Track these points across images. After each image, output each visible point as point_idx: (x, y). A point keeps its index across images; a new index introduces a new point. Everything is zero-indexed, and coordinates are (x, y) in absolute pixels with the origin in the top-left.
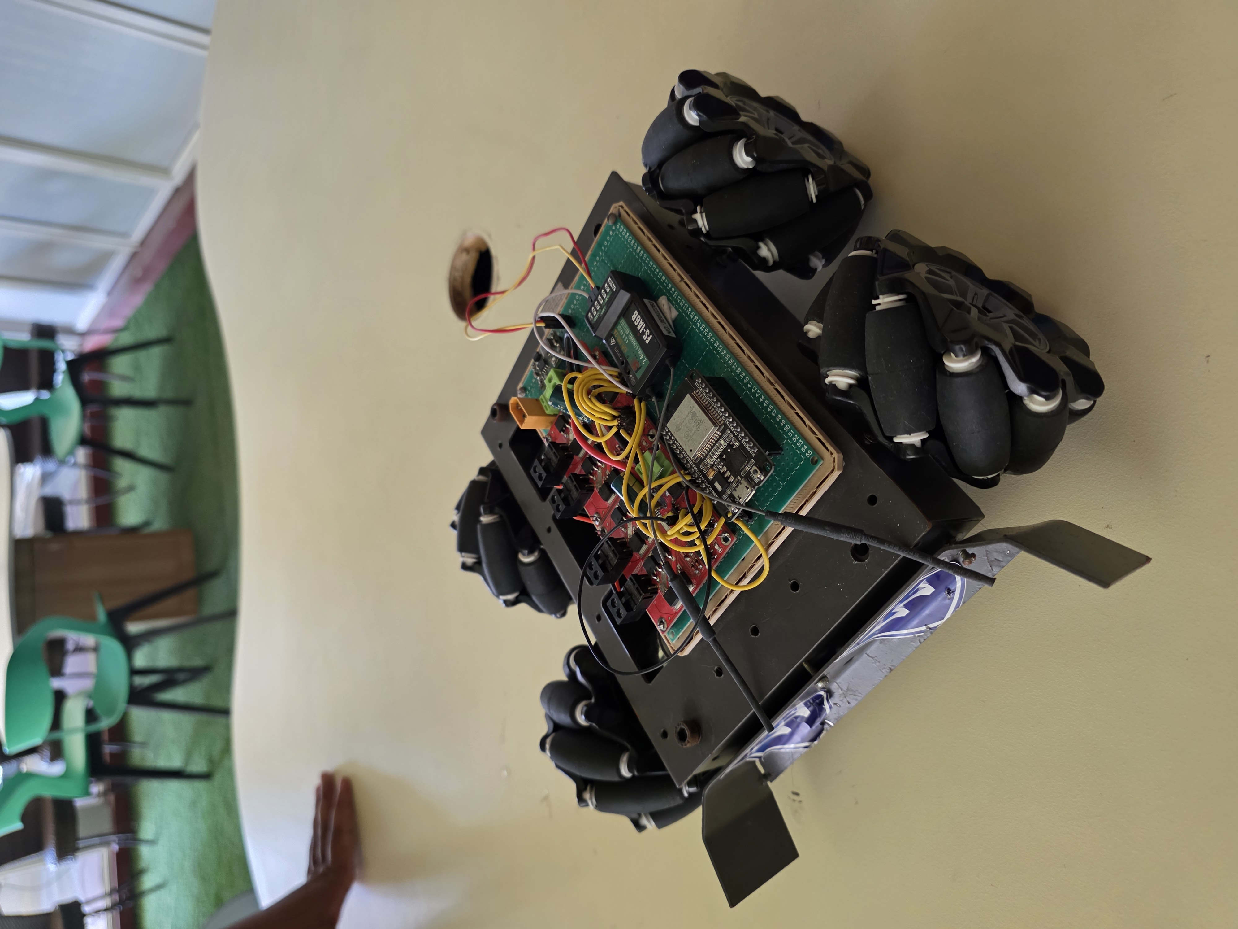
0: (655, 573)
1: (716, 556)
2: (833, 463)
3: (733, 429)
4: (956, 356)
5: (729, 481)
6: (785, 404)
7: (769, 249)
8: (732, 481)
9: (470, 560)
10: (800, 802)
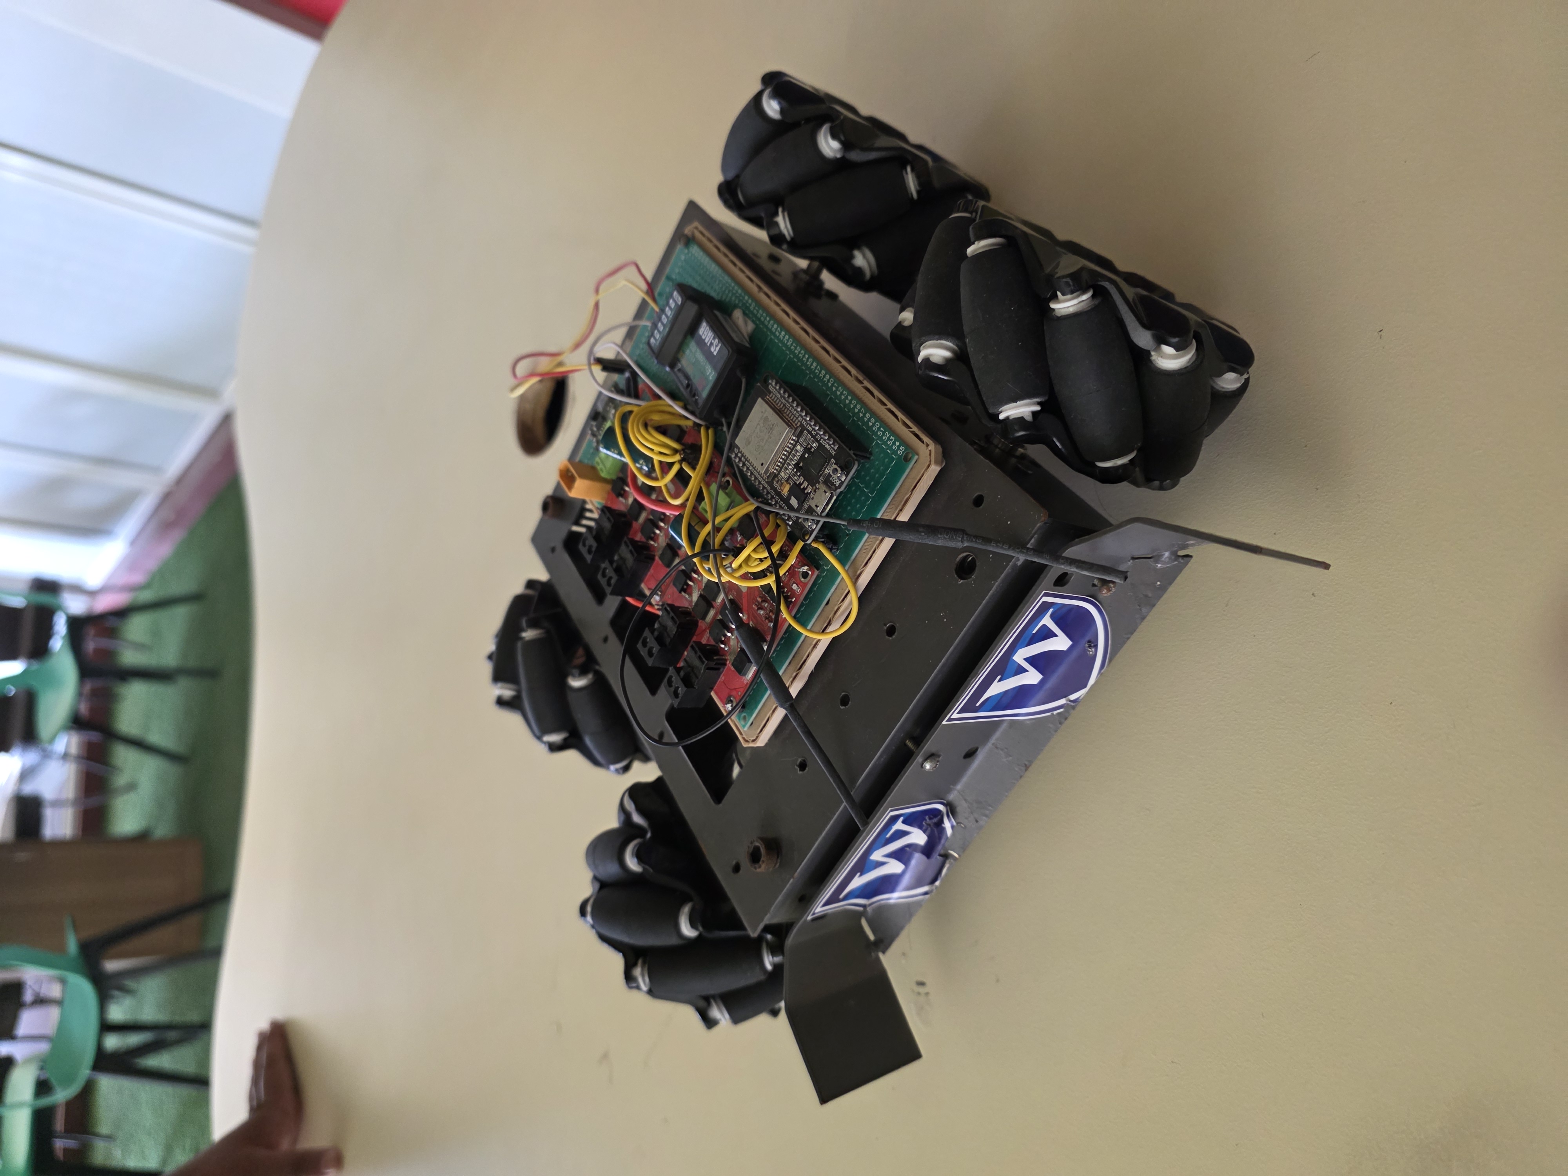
0: (723, 639)
1: (794, 599)
2: (929, 456)
3: (810, 429)
4: (1063, 294)
5: (806, 492)
6: (876, 401)
7: (864, 256)
8: (809, 492)
9: (507, 692)
10: (927, 994)
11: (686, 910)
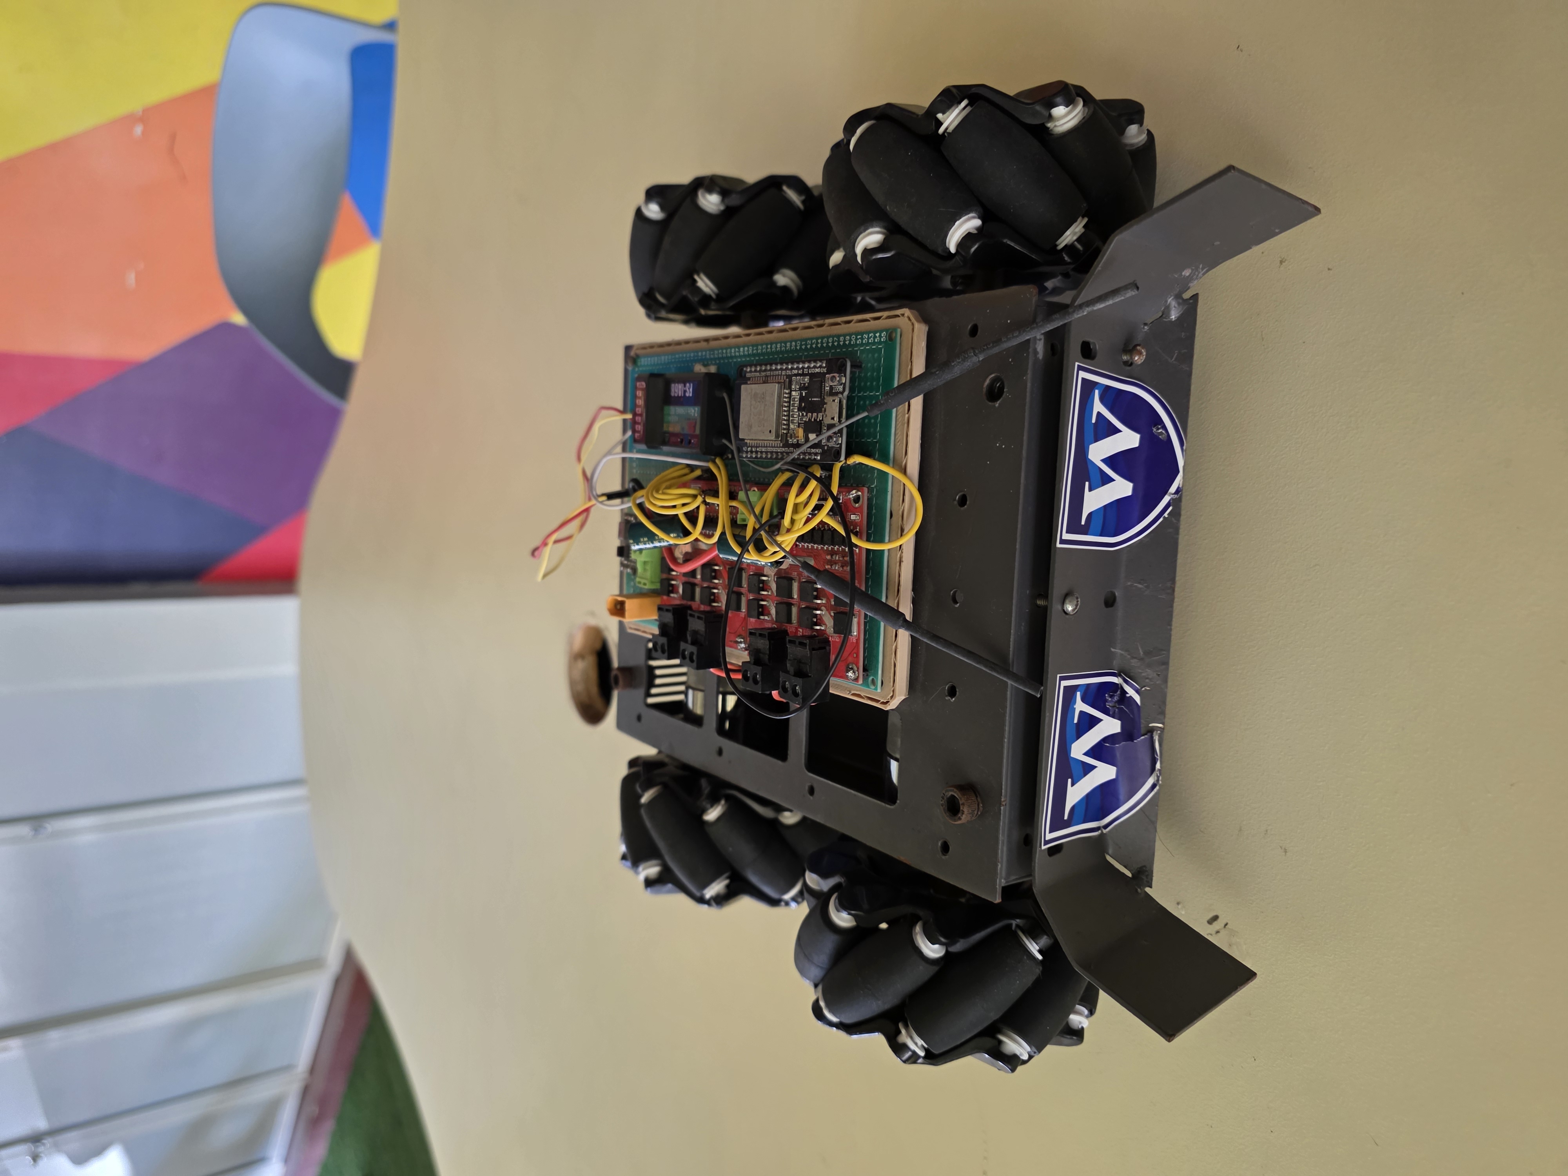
0: (815, 620)
1: (858, 528)
2: (909, 322)
3: (796, 372)
5: (818, 420)
8: (821, 419)
10: (1226, 923)
11: (918, 928)
